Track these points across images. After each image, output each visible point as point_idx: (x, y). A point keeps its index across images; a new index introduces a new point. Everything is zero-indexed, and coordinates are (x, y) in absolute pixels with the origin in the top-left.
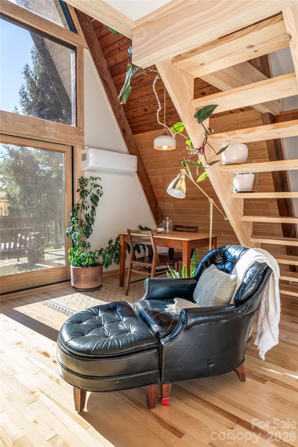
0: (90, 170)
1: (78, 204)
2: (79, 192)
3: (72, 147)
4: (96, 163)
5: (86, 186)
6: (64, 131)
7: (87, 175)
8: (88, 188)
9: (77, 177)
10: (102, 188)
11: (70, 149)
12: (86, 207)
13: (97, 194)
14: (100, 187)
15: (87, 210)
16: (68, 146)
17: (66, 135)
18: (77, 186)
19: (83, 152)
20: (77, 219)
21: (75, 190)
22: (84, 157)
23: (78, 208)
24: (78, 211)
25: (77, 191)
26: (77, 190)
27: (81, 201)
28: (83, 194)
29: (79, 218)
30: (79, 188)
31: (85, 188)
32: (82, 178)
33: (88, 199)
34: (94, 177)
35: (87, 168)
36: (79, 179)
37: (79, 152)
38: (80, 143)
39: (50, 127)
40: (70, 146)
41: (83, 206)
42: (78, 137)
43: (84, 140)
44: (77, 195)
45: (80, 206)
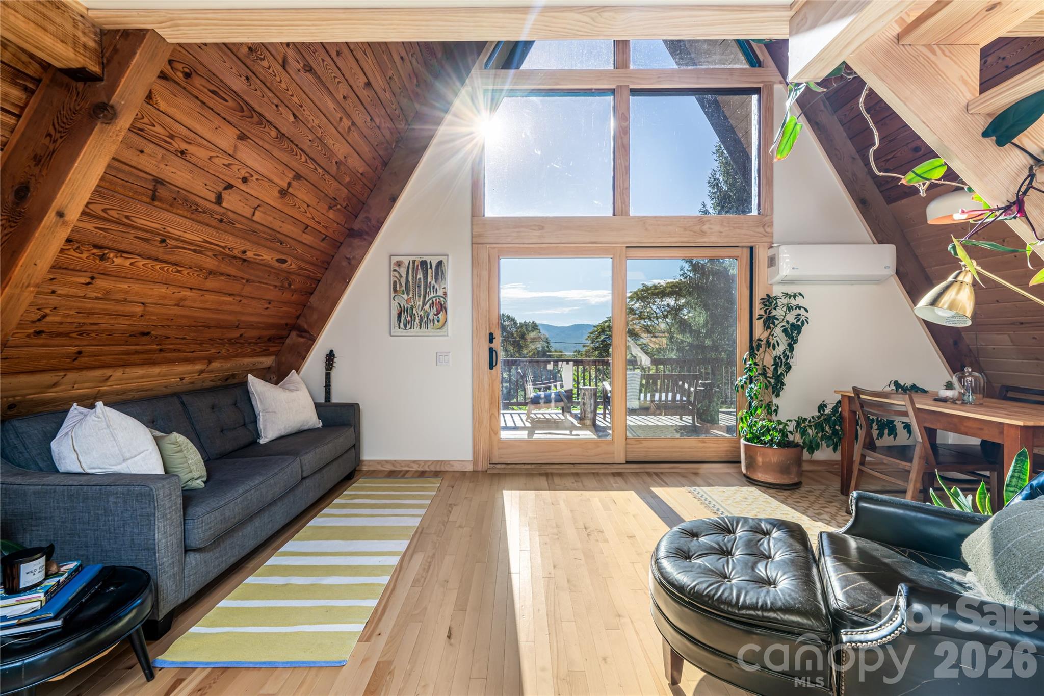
0: (783, 282)
1: (759, 340)
2: (763, 319)
3: (752, 249)
4: (793, 268)
5: (775, 309)
6: (735, 226)
7: (777, 291)
8: (779, 312)
9: (759, 294)
10: (807, 310)
11: (746, 252)
12: (774, 345)
13: (795, 321)
14: (803, 310)
15: (774, 348)
16: (743, 247)
17: (738, 231)
18: (758, 310)
19: (771, 252)
20: (756, 364)
21: (756, 316)
22: (772, 261)
23: (759, 346)
24: (758, 351)
25: (758, 319)
26: (757, 317)
27: (766, 334)
28: (769, 321)
29: (760, 364)
30: (762, 312)
31: (774, 313)
32: (768, 295)
33: (778, 331)
34: (789, 293)
35: (778, 278)
36: (762, 299)
37: (762, 256)
38: (764, 239)
39: (711, 224)
40: (747, 247)
41: (768, 343)
42: (761, 230)
43: (772, 233)
44: (759, 325)
45: (762, 343)
